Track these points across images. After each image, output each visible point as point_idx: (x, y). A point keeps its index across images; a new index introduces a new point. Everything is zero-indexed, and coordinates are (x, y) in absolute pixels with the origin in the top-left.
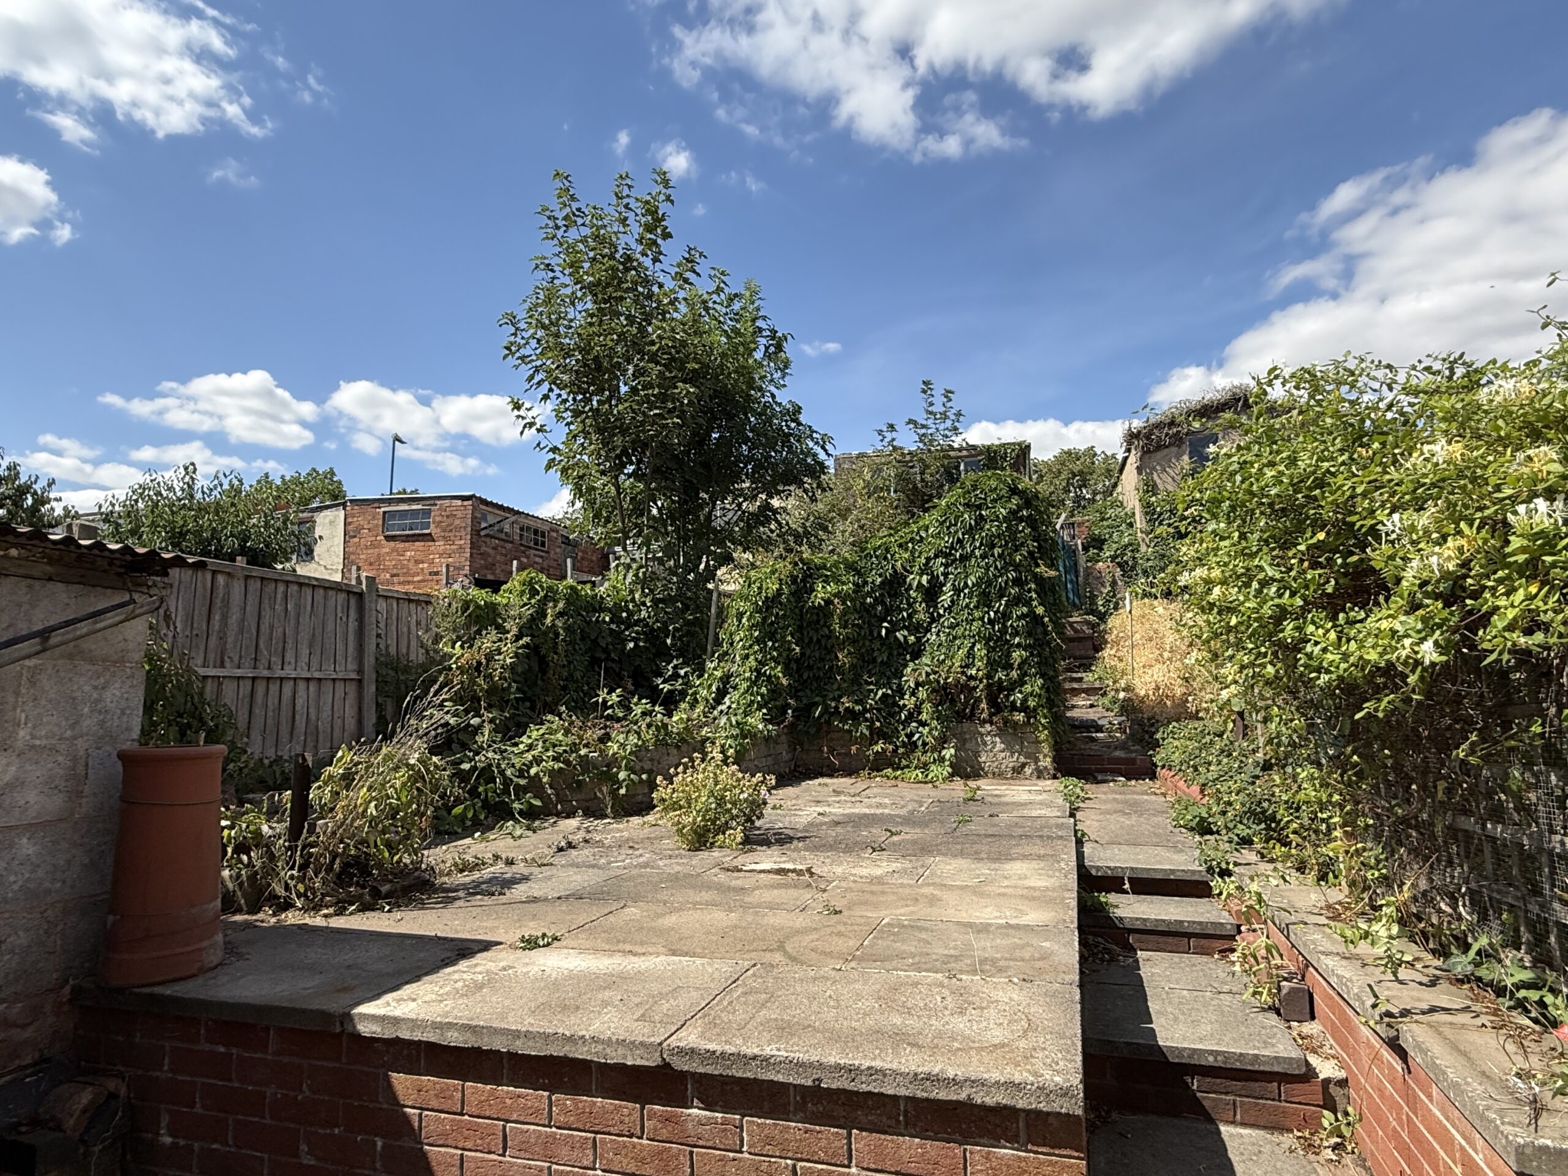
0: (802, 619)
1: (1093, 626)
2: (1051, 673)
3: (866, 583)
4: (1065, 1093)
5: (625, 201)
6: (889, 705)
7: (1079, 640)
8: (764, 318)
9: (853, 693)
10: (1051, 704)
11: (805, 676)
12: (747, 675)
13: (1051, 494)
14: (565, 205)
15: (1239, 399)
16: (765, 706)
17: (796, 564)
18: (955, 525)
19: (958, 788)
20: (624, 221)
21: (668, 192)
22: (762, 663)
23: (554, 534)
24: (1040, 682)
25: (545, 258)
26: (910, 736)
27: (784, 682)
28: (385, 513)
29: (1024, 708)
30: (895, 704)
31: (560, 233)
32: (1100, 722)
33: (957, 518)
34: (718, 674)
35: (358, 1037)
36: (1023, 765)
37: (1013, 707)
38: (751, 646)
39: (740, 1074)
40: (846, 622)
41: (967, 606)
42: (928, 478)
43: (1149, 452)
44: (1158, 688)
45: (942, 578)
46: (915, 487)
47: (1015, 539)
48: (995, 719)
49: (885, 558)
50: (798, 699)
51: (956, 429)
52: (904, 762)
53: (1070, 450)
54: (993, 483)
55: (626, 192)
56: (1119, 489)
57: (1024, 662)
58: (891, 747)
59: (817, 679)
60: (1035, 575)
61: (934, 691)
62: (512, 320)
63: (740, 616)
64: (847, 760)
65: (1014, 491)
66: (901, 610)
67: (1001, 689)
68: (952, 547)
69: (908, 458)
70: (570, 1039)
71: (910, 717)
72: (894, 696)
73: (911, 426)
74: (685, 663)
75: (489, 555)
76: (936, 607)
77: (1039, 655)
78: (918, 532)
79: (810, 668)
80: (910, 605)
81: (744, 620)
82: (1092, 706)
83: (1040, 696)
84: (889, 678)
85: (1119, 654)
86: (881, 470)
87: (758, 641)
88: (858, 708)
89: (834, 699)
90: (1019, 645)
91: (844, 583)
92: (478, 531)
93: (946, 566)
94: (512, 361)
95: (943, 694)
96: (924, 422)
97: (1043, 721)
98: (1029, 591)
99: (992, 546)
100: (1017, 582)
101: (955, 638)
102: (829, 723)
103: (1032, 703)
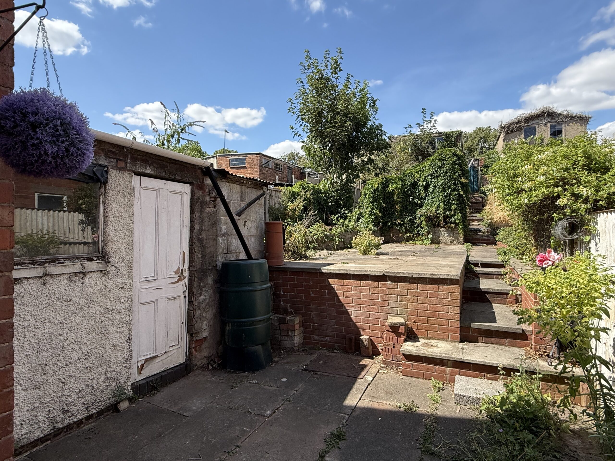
0: (385, 196)
1: (483, 198)
2: (464, 212)
3: (405, 184)
4: (457, 275)
5: (327, 59)
6: (412, 222)
7: (477, 203)
8: (369, 94)
9: (401, 218)
10: (463, 222)
11: (385, 213)
12: (368, 212)
13: (471, 146)
14: (307, 61)
15: (546, 113)
16: (373, 222)
17: (383, 179)
18: (435, 166)
19: (433, 246)
20: (326, 66)
21: (341, 55)
22: (373, 209)
23: (285, 166)
24: (460, 215)
25: (301, 79)
26: (418, 231)
27: (380, 215)
28: (230, 159)
29: (455, 223)
30: (414, 222)
31: (306, 71)
32: (481, 229)
33: (435, 164)
34: (358, 212)
35: (323, 273)
36: (454, 240)
37: (451, 223)
38: (369, 204)
39: (398, 275)
40: (399, 196)
41: (438, 192)
42: (423, 144)
43: (508, 133)
44: (500, 218)
45: (430, 183)
46: (419, 148)
47: (454, 170)
48: (445, 226)
49: (411, 176)
50: (383, 220)
51: (434, 126)
52: (416, 239)
53: (480, 128)
54: (448, 152)
55: (327, 56)
56: (496, 147)
57: (455, 209)
58: (412, 235)
59: (389, 214)
60: (460, 182)
61: (426, 218)
62: (291, 100)
63: (366, 195)
64: (398, 239)
65: (455, 155)
66: (416, 193)
67: (448, 217)
68: (434, 173)
69: (416, 137)
70: (365, 271)
71: (418, 226)
72: (413, 219)
73: (418, 125)
74: (347, 209)
75: (265, 174)
76: (428, 192)
77: (460, 207)
78: (422, 168)
79: (387, 211)
80: (419, 191)
81: (367, 196)
82: (479, 225)
83: (460, 219)
84: (412, 214)
85: (491, 208)
86: (406, 142)
87: (371, 202)
88: (402, 223)
89: (394, 220)
90: (454, 204)
91: (398, 185)
92: (262, 166)
93: (431, 179)
94: (290, 114)
95: (429, 219)
96: (422, 124)
97: (461, 227)
98: (458, 187)
99: (447, 173)
100: (454, 184)
101: (433, 201)
102: (392, 227)
103: (457, 221)
